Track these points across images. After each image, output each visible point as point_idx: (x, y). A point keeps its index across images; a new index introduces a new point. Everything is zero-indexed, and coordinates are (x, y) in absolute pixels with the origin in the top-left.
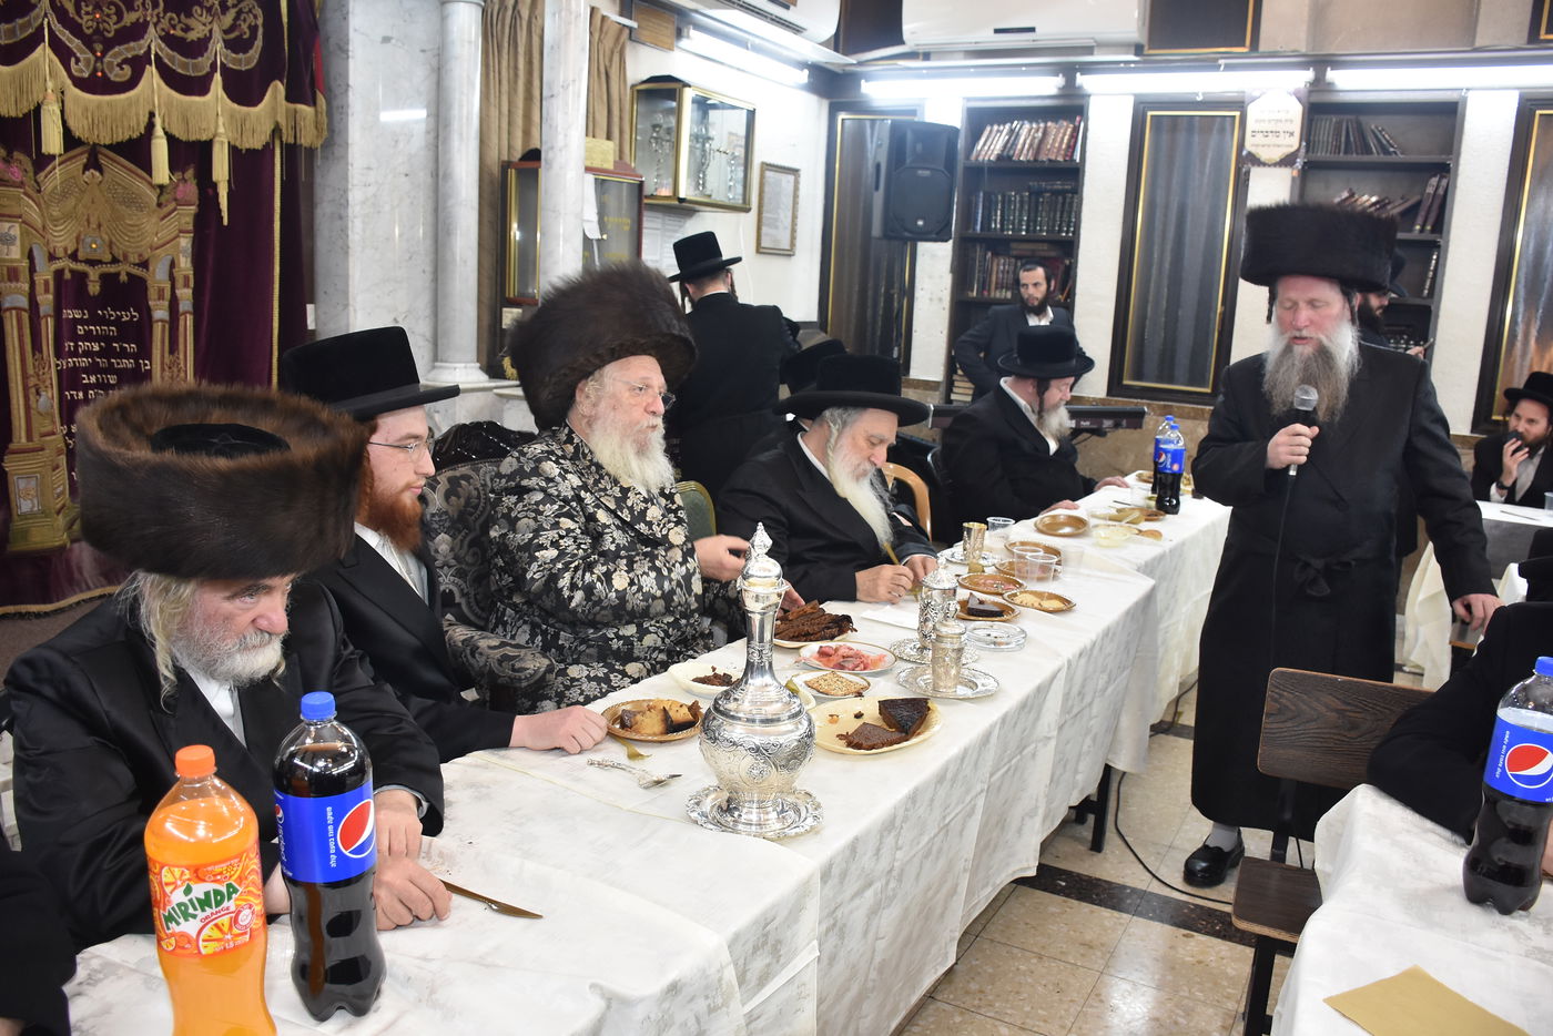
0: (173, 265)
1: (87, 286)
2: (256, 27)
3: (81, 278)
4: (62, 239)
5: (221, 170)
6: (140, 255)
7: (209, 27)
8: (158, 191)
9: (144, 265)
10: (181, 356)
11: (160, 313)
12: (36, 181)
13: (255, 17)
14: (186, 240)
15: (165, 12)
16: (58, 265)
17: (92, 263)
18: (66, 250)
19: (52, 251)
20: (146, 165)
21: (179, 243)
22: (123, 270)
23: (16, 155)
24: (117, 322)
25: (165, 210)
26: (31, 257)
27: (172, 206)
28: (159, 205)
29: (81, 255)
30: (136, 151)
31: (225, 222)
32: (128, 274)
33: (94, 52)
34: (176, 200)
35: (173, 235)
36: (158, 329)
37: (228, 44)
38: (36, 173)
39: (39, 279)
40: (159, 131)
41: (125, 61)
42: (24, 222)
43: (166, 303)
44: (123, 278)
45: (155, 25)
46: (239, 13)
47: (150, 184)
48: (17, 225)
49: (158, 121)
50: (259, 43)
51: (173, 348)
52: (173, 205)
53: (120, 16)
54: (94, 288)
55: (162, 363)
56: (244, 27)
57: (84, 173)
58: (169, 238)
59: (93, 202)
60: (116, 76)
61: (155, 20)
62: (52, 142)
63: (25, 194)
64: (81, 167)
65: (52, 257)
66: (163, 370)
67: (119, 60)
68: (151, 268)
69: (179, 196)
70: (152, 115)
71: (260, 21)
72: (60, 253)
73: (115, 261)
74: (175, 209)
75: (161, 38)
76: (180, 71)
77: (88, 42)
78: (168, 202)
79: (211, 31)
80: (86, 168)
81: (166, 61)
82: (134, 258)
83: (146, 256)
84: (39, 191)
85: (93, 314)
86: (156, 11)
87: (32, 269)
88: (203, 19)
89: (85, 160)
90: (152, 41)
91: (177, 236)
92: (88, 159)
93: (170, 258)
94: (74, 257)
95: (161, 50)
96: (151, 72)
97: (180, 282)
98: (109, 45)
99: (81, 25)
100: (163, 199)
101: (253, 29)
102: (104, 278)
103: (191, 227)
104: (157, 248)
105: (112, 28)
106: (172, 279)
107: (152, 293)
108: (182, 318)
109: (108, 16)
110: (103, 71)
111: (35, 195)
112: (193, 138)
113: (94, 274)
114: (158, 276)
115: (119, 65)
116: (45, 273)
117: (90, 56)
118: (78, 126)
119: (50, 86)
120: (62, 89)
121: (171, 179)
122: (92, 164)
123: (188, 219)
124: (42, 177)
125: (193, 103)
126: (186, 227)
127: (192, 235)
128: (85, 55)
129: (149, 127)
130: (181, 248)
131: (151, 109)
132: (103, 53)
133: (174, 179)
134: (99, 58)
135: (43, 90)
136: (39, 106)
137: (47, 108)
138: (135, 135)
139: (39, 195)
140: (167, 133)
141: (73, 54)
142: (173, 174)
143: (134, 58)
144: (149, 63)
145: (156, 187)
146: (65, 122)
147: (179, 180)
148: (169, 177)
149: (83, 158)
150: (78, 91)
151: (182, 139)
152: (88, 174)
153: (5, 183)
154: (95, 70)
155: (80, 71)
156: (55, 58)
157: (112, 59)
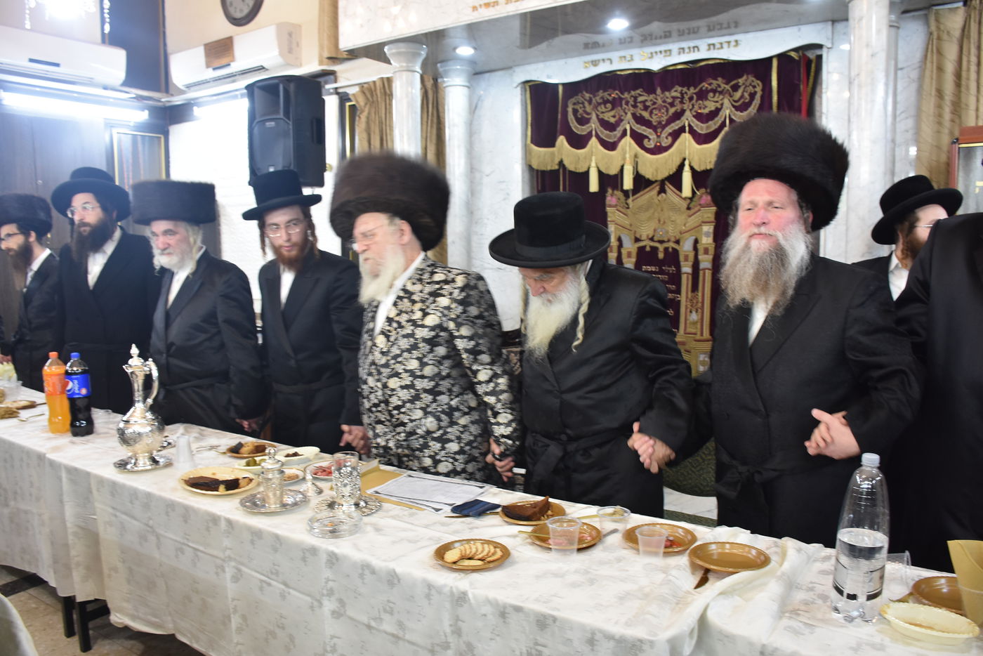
0: (696, 242)
1: (657, 254)
2: (756, 93)
3: (654, 249)
4: (645, 231)
6: (675, 237)
7: (720, 102)
8: (689, 201)
9: (678, 242)
10: (700, 294)
11: (687, 269)
12: (627, 204)
13: (754, 87)
14: (708, 227)
15: (697, 101)
16: (641, 244)
17: (661, 242)
18: (648, 236)
19: (638, 237)
20: (679, 188)
21: (702, 229)
22: (671, 245)
23: (616, 192)
24: (668, 274)
25: (692, 211)
26: (619, 240)
27: (696, 209)
28: (689, 208)
29: (656, 239)
30: (675, 179)
32: (673, 248)
33: (656, 132)
34: (700, 205)
35: (696, 225)
36: (684, 278)
37: (737, 108)
38: (626, 200)
39: (624, 252)
40: (687, 168)
41: (670, 134)
42: (616, 224)
43: (690, 263)
44: (670, 250)
45: (691, 110)
46: (745, 88)
47: (681, 197)
49: (687, 163)
50: (757, 101)
51: (695, 288)
52: (699, 207)
53: (667, 111)
54: (661, 256)
55: (687, 297)
56: (746, 95)
57: (658, 195)
58: (692, 227)
59: (662, 210)
60: (666, 143)
61: (691, 107)
62: (628, 184)
63: (617, 210)
64: (656, 194)
65: (637, 240)
66: (686, 301)
67: (666, 135)
68: (681, 244)
69: (702, 202)
70: (684, 159)
71: (759, 89)
72: (644, 237)
73: (669, 241)
74: (699, 210)
75: (694, 116)
76: (700, 132)
77: (655, 128)
78: (695, 206)
79: (722, 104)
80: (659, 193)
81: (695, 128)
82: (673, 239)
83: (678, 238)
84: (628, 208)
85: (660, 268)
86: (692, 103)
87: (620, 246)
88: (715, 99)
89: (658, 190)
90: (688, 119)
91: (701, 225)
92: (660, 189)
93: (694, 238)
94: (652, 239)
95: (693, 122)
96: (686, 137)
97: (701, 251)
98: (664, 127)
99: (651, 121)
100: (690, 205)
101: (752, 96)
102: (666, 249)
103: (712, 219)
104: (684, 233)
105: (664, 118)
106: (695, 249)
107: (682, 258)
108: (701, 273)
109: (663, 113)
110: (660, 143)
111: (624, 210)
112: (703, 168)
113: (661, 247)
114: (687, 247)
115: (667, 138)
116: (630, 247)
117: (655, 136)
118: (648, 173)
119: (628, 156)
120: (636, 156)
121: (696, 193)
122: (662, 190)
123: (709, 215)
124: (630, 201)
125: (703, 149)
126: (708, 220)
127: (714, 224)
128: (653, 136)
129: (681, 167)
130: (703, 232)
131: (683, 156)
132: (661, 133)
133: (698, 193)
134: (658, 137)
135: (624, 159)
136: (622, 167)
137: (625, 167)
138: (671, 173)
139: (628, 210)
140: (692, 168)
141: (647, 137)
142: (698, 190)
143: (675, 131)
144: (685, 132)
145: (685, 199)
146: (637, 172)
147: (703, 193)
148: (694, 193)
149: (657, 188)
150: (648, 156)
151: (699, 170)
152: (660, 196)
153: (610, 206)
154: (657, 142)
155: (650, 145)
156: (632, 142)
157: (664, 135)
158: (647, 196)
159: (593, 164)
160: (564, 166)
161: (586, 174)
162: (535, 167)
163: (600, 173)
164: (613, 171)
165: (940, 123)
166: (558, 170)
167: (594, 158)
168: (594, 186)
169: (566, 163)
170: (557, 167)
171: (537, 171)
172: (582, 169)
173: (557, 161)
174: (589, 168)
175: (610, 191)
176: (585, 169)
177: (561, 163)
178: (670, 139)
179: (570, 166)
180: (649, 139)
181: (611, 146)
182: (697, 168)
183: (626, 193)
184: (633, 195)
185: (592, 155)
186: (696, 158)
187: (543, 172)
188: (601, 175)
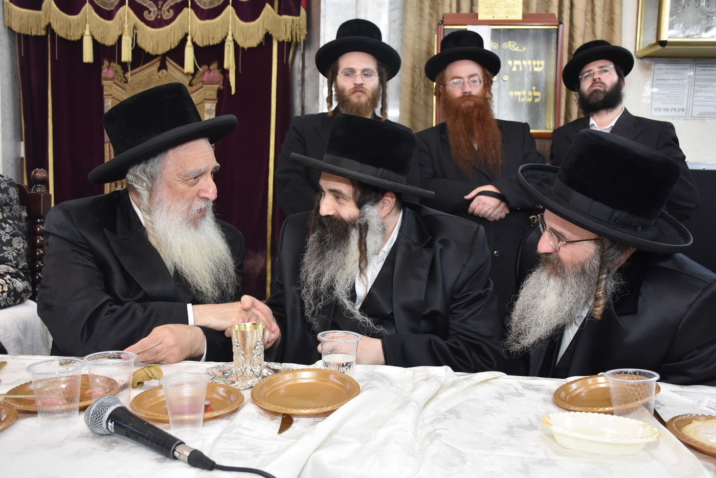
5: (229, 61)
8: (190, 77)
12: (125, 77)
14: (211, 105)
20: (181, 63)
21: (204, 106)
23: (112, 64)
25: (194, 88)
27: (199, 86)
28: (191, 85)
30: (177, 54)
31: (233, 92)
33: (157, 5)
34: (202, 82)
35: (199, 102)
38: (124, 73)
40: (189, 43)
41: (172, 7)
42: (113, 98)
47: (183, 73)
48: (110, 100)
49: (189, 38)
52: (201, 84)
57: (158, 71)
60: (167, 16)
62: (126, 55)
63: (114, 83)
64: (157, 70)
67: (168, 7)
69: (205, 79)
70: (187, 35)
74: (202, 87)
76: (203, 8)
78: (197, 83)
80: (160, 69)
81: (198, 4)
84: (127, 82)
89: (159, 65)
91: (203, 102)
92: (161, 64)
96: (188, 12)
100: (193, 82)
103: (215, 97)
110: (161, 16)
111: (121, 84)
112: (205, 44)
115: (168, 11)
117: (156, 9)
118: (148, 46)
119: (126, 26)
120: (135, 28)
121: (198, 69)
122: (163, 66)
123: (212, 93)
124: (128, 75)
125: (206, 24)
126: (210, 97)
127: (216, 102)
128: (153, 9)
129: (183, 41)
130: (205, 110)
131: (186, 31)
132: (162, 6)
133: (200, 70)
134: (160, 9)
135: (122, 29)
136: (120, 38)
137: (123, 38)
138: (173, 47)
139: (126, 84)
140: (194, 44)
141: (147, 9)
142: (200, 67)
143: (177, 4)
144: (188, 7)
145: (187, 74)
146: (137, 44)
147: (205, 70)
148: (196, 69)
149: (158, 64)
150: (149, 28)
151: (201, 46)
152: (161, 72)
153: (106, 79)
154: (158, 15)
155: (151, 17)
156: (131, 12)
157: (165, 8)
158: (147, 72)
159: (87, 32)
160: (52, 31)
161: (80, 42)
162: (16, 29)
163: (95, 42)
164: (110, 41)
165: (421, 16)
166: (46, 36)
167: (87, 26)
168: (88, 56)
169: (55, 27)
170: (43, 33)
171: (19, 35)
172: (75, 37)
173: (43, 25)
174: (82, 37)
175: (106, 63)
176: (79, 38)
177: (49, 28)
178: (172, 12)
179: (61, 32)
180: (150, 12)
181: (108, 15)
182: (199, 43)
183: (124, 66)
184: (131, 70)
185: (86, 23)
186: (199, 34)
187: (27, 37)
188: (96, 44)
